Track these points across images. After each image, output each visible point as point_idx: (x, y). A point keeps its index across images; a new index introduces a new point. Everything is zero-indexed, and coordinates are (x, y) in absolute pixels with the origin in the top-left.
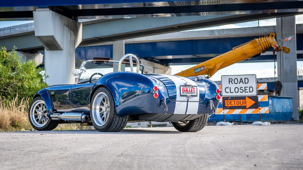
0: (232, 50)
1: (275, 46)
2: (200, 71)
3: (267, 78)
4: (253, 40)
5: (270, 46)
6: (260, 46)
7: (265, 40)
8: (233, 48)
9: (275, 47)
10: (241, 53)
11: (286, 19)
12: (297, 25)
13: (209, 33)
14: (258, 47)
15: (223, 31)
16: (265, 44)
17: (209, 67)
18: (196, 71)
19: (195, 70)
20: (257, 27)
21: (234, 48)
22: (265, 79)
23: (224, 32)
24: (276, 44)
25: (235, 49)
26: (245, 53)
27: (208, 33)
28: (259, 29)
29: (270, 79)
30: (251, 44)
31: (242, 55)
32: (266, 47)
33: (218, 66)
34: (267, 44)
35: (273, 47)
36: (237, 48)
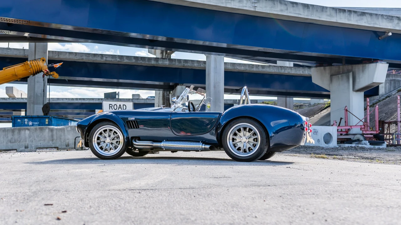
0: (2, 69)
1: (46, 70)
4: (25, 62)
5: (41, 70)
6: (31, 69)
7: (37, 64)
8: (4, 68)
9: (46, 72)
10: (12, 74)
11: (40, 44)
14: (29, 70)
16: (36, 68)
21: (5, 68)
24: (46, 68)
26: (17, 74)
30: (23, 66)
31: (13, 76)
32: (37, 70)
34: (38, 67)
35: (43, 71)
36: (6, 68)
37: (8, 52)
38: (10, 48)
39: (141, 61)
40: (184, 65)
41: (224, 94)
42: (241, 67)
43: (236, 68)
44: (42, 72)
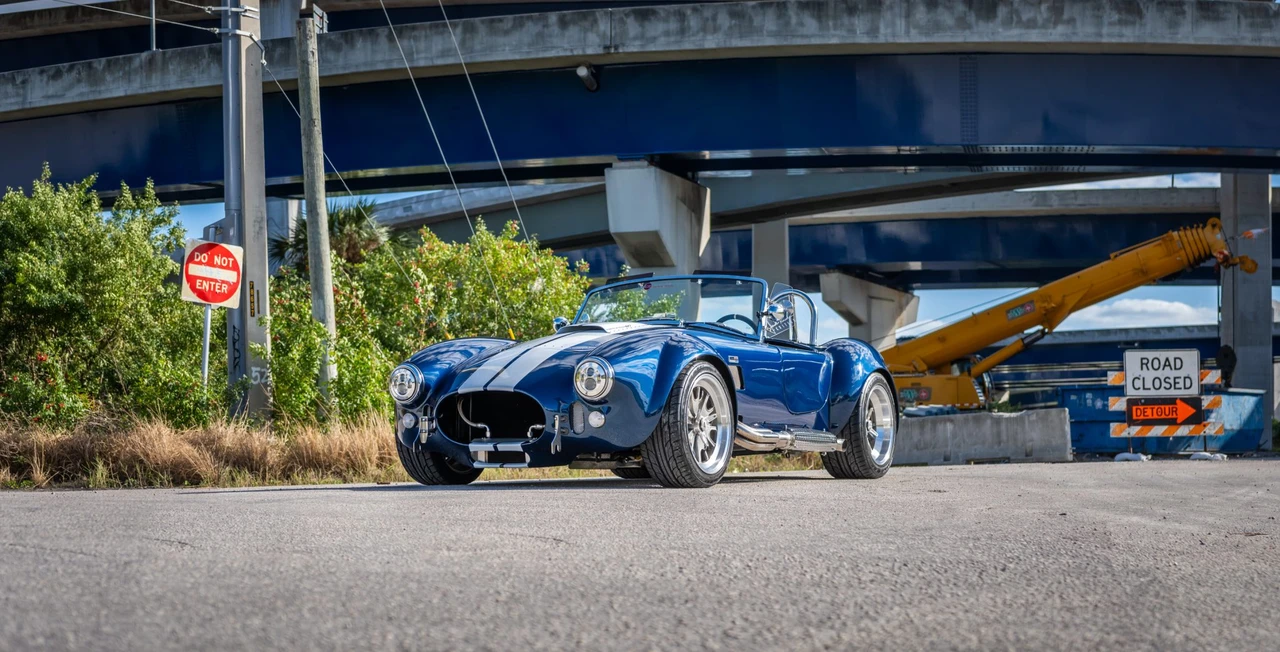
0: (1109, 258)
1: (1221, 253)
2: (1022, 315)
3: (1186, 327)
4: (1165, 235)
5: (1208, 252)
6: (1183, 253)
7: (1197, 237)
8: (1112, 255)
9: (1222, 256)
10: (1133, 270)
12: (1273, 189)
13: (1035, 199)
14: (1177, 255)
15: (1073, 195)
16: (1194, 248)
17: (1046, 305)
18: (1010, 315)
19: (1008, 312)
20: (1169, 189)
21: (1115, 254)
22: (1182, 330)
23: (1076, 198)
24: (1223, 248)
25: (1116, 256)
26: (1144, 268)
27: (1031, 200)
28: (1175, 195)
29: (1196, 330)
30: (1160, 244)
31: (1135, 274)
32: (1197, 254)
33: (1071, 302)
34: (1200, 246)
35: (1215, 254)
36: (1121, 254)
37: (1172, 199)
38: (1176, 188)
44: (1212, 260)
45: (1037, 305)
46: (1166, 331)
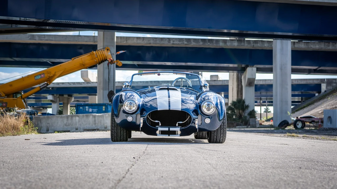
1: (110, 59)
2: (40, 78)
4: (91, 52)
5: (105, 59)
6: (97, 59)
7: (102, 54)
8: (72, 59)
9: (110, 60)
10: (80, 64)
13: (30, 37)
14: (95, 59)
15: (43, 36)
16: (101, 57)
17: (49, 75)
18: (36, 78)
19: (35, 77)
21: (74, 58)
23: (45, 37)
24: (110, 57)
25: (73, 59)
26: (84, 63)
27: (28, 37)
30: (89, 56)
31: (80, 65)
32: (102, 59)
33: (58, 74)
34: (103, 56)
35: (108, 59)
36: (75, 59)
37: (79, 39)
38: (80, 35)
39: (209, 43)
40: (253, 45)
41: (292, 74)
42: (316, 45)
43: (310, 46)
44: (107, 61)
45: (46, 75)
46: (61, 84)
